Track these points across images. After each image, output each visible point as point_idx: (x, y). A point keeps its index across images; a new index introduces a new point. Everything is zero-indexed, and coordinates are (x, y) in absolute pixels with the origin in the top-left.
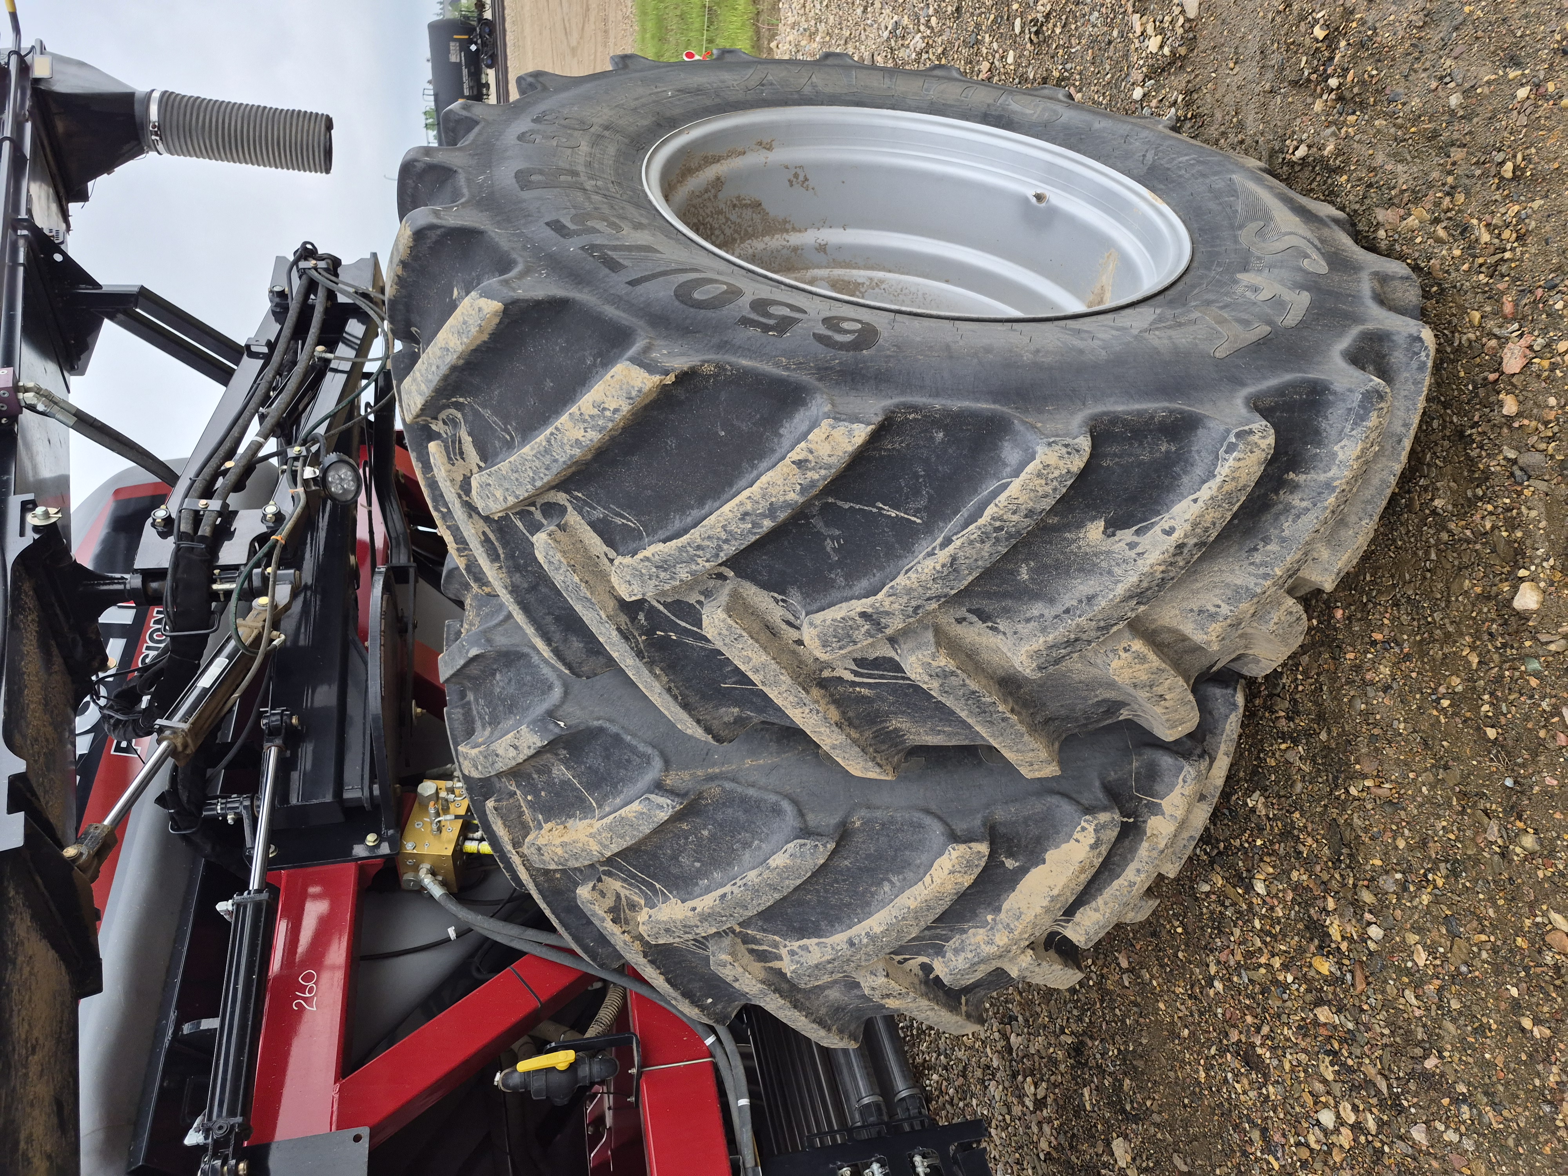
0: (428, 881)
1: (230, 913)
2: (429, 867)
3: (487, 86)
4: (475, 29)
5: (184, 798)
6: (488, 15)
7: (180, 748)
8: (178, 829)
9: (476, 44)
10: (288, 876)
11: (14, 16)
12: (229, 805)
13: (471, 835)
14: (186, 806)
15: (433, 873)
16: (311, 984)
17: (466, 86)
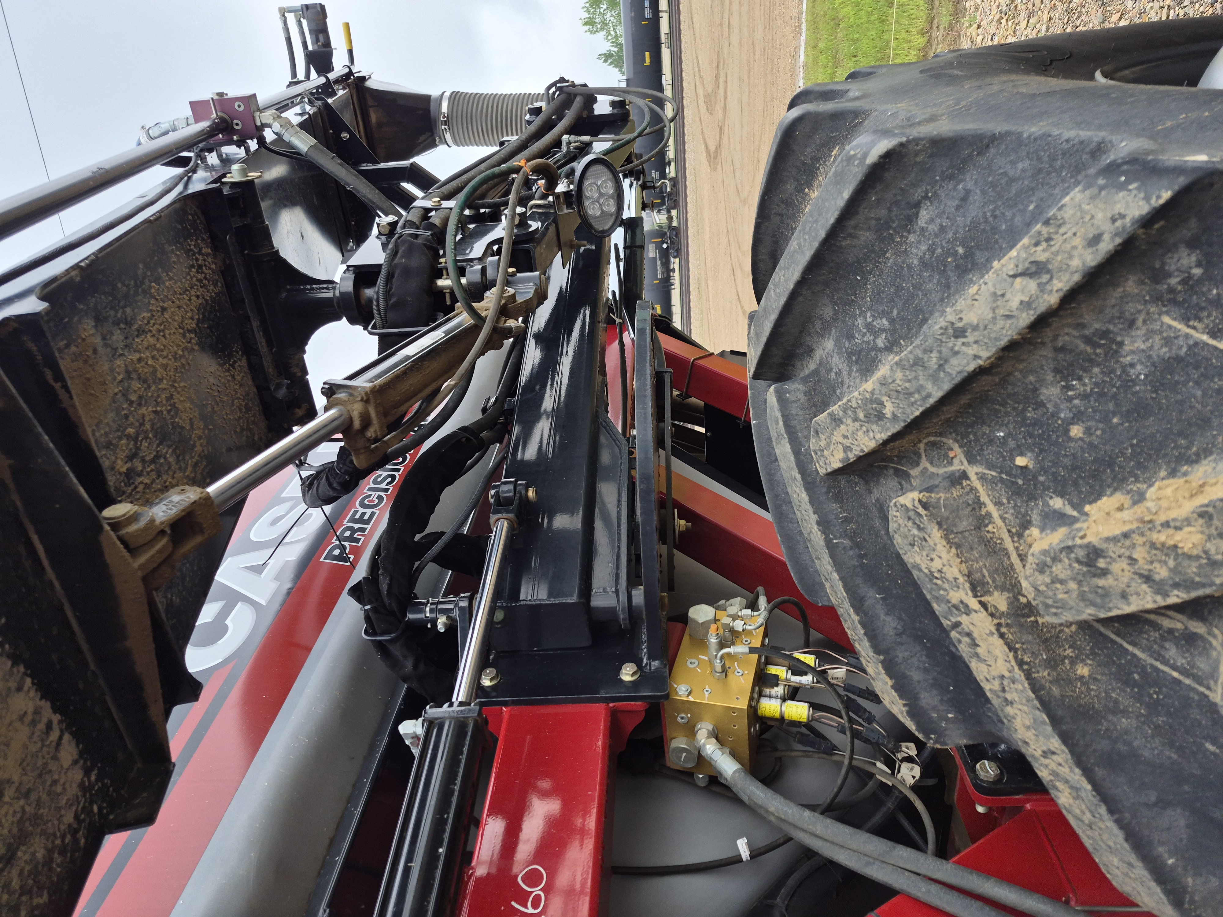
0: (711, 749)
1: (416, 737)
2: (710, 728)
3: (674, 270)
4: (666, 234)
5: (384, 586)
6: (675, 224)
7: (357, 424)
8: (374, 634)
9: (667, 243)
10: (511, 716)
11: (350, 52)
12: (440, 606)
13: (767, 691)
14: (387, 601)
15: (717, 735)
16: (537, 891)
17: (659, 272)
